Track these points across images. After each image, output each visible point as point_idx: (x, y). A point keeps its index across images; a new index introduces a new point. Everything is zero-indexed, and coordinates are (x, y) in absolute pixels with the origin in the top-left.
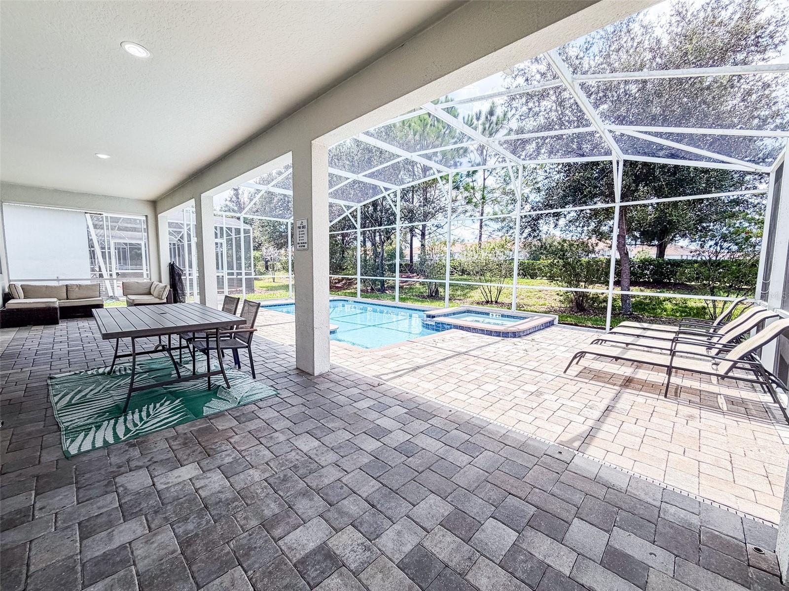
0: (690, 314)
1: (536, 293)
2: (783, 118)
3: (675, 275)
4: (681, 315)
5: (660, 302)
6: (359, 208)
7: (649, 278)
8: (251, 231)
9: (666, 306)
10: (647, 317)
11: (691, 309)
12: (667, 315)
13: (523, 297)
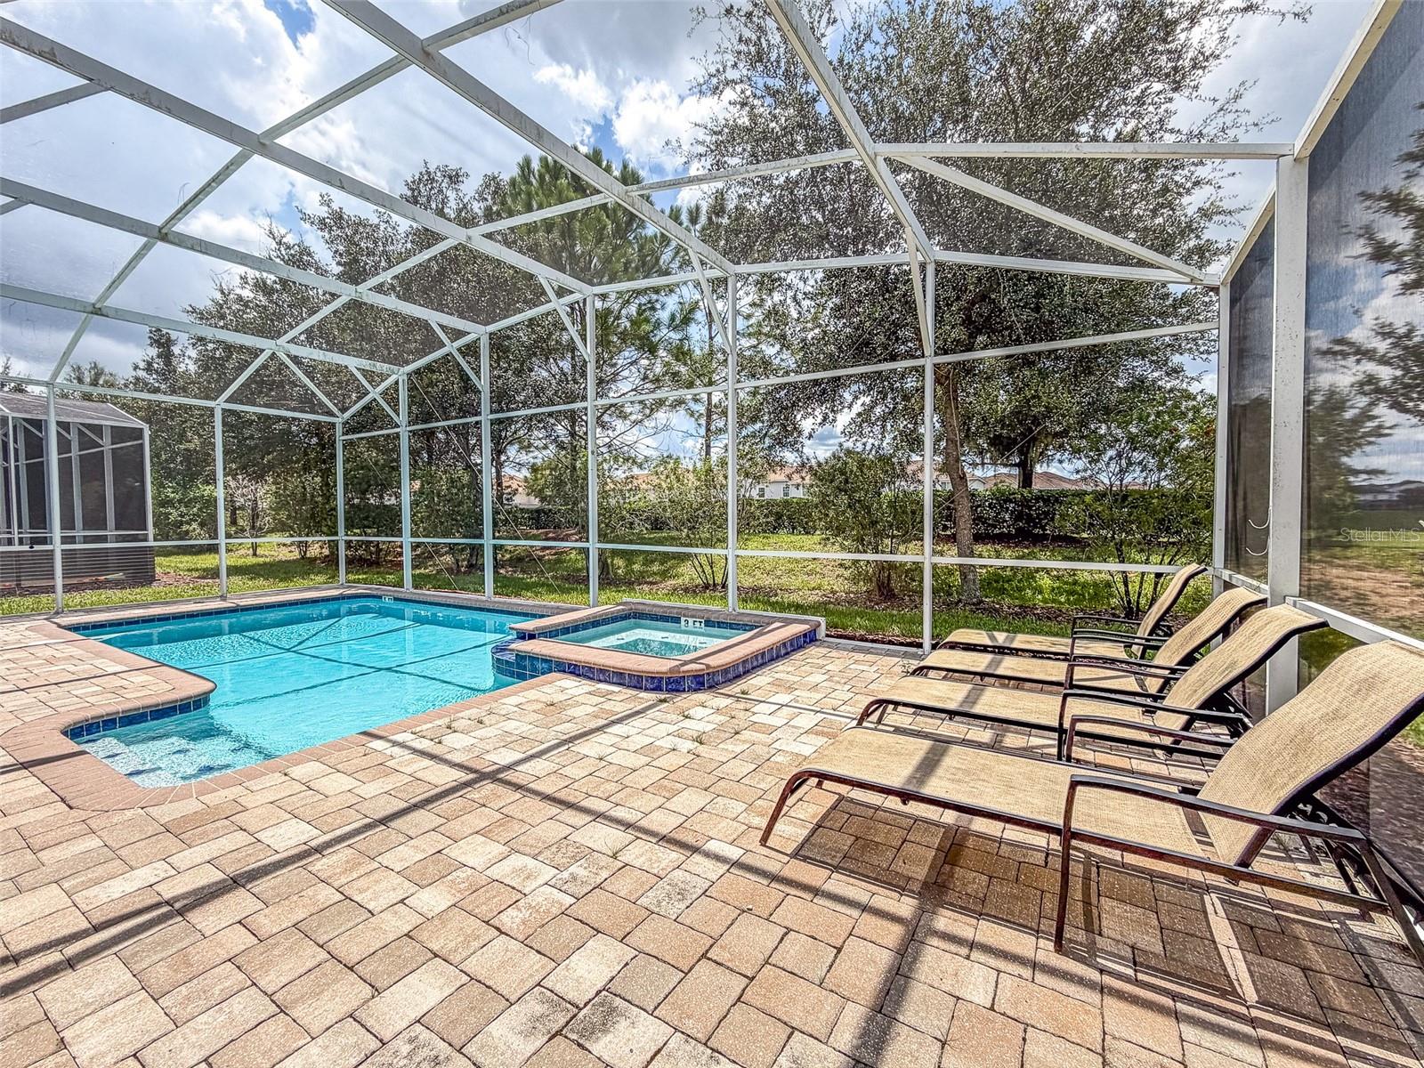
0: (1084, 597)
1: (806, 563)
2: (1198, 237)
3: (1053, 519)
4: (1069, 600)
5: (1031, 574)
6: (403, 379)
7: (1009, 527)
8: (147, 433)
9: (1042, 582)
10: (1009, 608)
11: (1085, 585)
12: (1044, 600)
13: (779, 573)
